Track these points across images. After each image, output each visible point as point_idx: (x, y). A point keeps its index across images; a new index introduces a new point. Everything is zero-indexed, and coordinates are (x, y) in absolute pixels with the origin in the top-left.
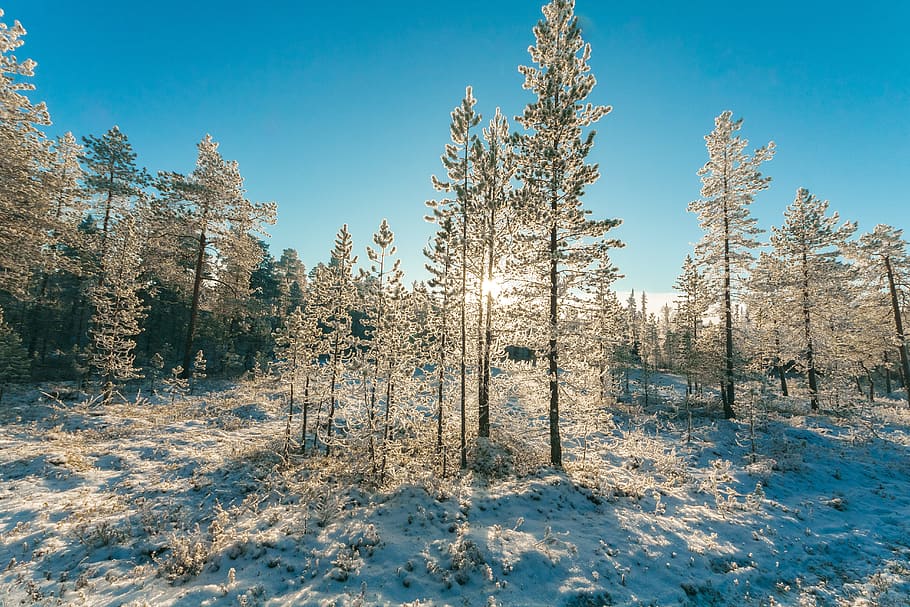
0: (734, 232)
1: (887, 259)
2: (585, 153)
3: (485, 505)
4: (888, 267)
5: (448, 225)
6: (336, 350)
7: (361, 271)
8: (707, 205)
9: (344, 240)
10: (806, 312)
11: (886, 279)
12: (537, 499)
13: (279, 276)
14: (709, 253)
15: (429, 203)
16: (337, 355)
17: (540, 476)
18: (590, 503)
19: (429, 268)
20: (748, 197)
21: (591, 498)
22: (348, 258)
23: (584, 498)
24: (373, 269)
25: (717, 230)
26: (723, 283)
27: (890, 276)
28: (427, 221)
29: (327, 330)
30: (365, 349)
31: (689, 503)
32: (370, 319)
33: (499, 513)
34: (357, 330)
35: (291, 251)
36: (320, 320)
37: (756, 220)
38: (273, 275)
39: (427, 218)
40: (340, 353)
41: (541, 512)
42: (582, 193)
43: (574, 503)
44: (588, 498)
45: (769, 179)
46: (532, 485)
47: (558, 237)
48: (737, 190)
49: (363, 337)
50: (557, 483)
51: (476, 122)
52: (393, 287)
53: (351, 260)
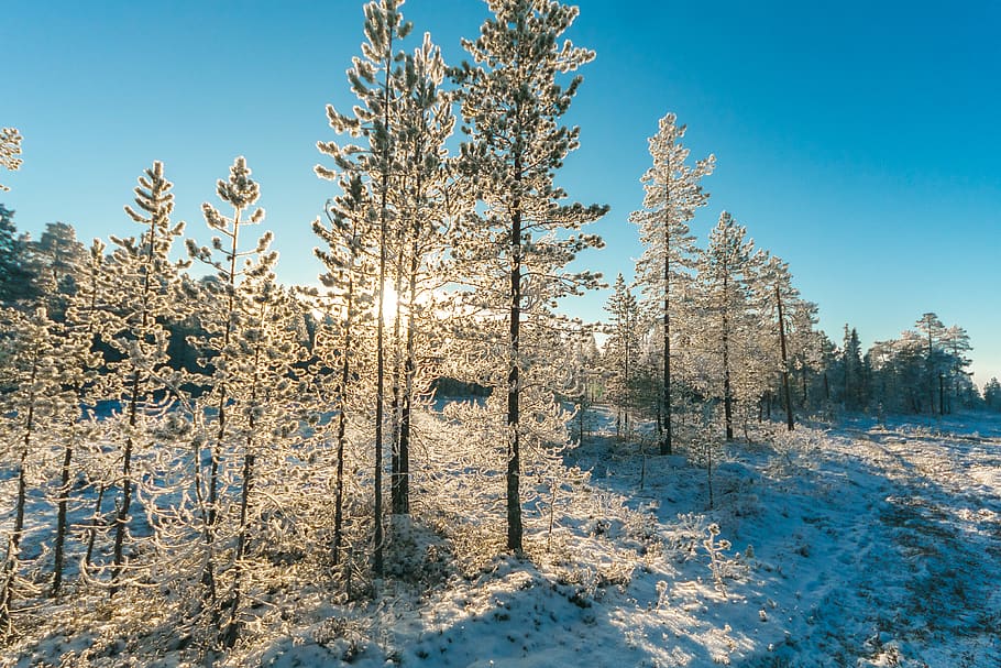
0: (674, 250)
1: (777, 290)
2: (562, 107)
3: (427, 647)
4: (778, 297)
5: (356, 187)
6: (136, 392)
7: (190, 245)
8: (650, 216)
9: (156, 190)
10: (725, 339)
11: (776, 309)
12: (505, 618)
13: (38, 265)
14: (650, 271)
15: (323, 147)
16: (136, 400)
17: (499, 575)
18: (574, 608)
19: (320, 255)
20: (689, 212)
21: (574, 600)
22: (164, 224)
23: (565, 601)
24: (217, 244)
25: (657, 246)
26: (662, 305)
27: (779, 306)
28: (320, 176)
29: (113, 355)
30: (196, 391)
31: (681, 579)
32: (208, 336)
33: (449, 657)
34: (180, 355)
35: (63, 226)
36: (98, 336)
37: (695, 238)
38: (23, 264)
39: (321, 170)
40: (144, 398)
41: (512, 640)
42: (560, 165)
43: (555, 613)
44: (571, 600)
45: (708, 196)
46: (495, 595)
47: (523, 225)
48: (680, 203)
49: (193, 369)
50: (528, 585)
51: (404, 31)
52: (256, 283)
53: (171, 227)
